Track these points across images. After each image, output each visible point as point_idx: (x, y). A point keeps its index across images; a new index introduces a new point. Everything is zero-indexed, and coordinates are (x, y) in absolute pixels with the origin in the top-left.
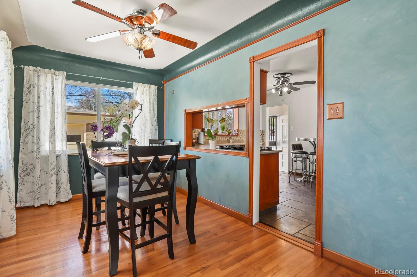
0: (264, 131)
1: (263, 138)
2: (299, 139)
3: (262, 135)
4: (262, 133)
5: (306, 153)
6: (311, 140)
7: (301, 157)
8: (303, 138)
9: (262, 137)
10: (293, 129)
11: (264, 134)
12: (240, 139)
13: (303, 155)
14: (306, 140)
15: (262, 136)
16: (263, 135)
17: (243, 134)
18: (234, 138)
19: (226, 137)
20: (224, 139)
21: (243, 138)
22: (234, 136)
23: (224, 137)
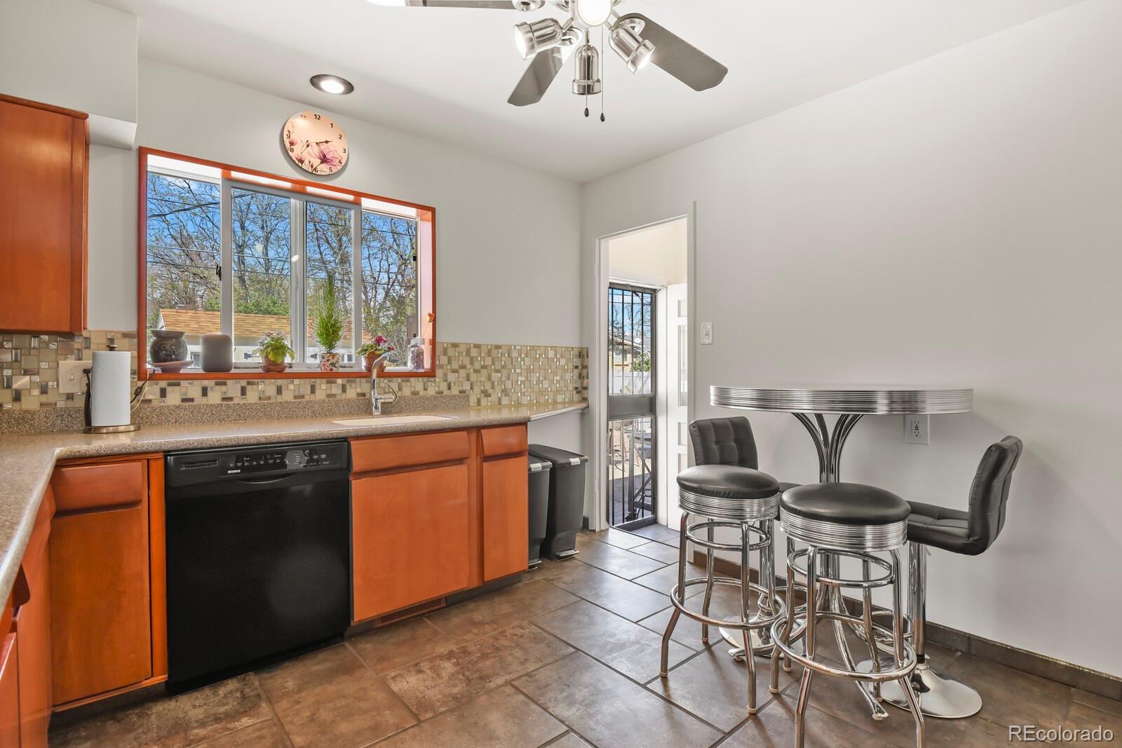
0: (587, 348)
1: (582, 383)
2: (724, 398)
3: (577, 367)
4: (577, 362)
5: (765, 489)
6: (801, 401)
7: (739, 517)
8: (748, 393)
9: (581, 377)
10: (708, 341)
11: (585, 364)
12: (446, 392)
13: (747, 502)
14: (766, 400)
15: (580, 374)
16: (585, 371)
17: (468, 366)
18: (408, 383)
19: (345, 381)
20: (334, 396)
21: (467, 386)
22: (407, 376)
23: (335, 383)
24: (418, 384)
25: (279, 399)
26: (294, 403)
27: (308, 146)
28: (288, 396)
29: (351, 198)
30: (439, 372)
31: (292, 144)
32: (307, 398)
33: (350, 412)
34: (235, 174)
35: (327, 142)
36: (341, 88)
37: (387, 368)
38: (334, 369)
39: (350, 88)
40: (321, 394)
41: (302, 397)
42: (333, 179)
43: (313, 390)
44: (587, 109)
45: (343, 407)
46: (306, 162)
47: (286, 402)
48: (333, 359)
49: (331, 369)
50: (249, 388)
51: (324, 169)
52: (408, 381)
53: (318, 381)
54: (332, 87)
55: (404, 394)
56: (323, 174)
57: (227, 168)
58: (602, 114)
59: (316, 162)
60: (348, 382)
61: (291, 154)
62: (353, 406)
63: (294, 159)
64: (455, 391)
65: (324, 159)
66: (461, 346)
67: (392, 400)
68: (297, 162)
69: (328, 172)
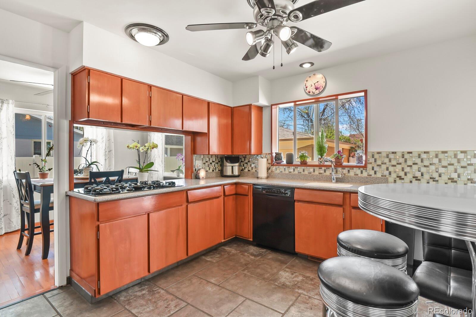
17: (388, 163)
18: (353, 170)
19: (325, 168)
20: (321, 173)
21: (386, 173)
22: (352, 167)
23: (321, 168)
24: (358, 171)
25: (304, 173)
26: (308, 175)
27: (311, 86)
28: (306, 172)
29: (334, 97)
30: (369, 167)
31: (306, 88)
32: (312, 173)
33: (327, 180)
34: (297, 103)
35: (318, 82)
36: (309, 65)
37: (344, 163)
38: (321, 163)
39: (312, 64)
40: (317, 173)
41: (311, 173)
42: (320, 95)
43: (314, 171)
44: (274, 66)
45: (324, 178)
46: (311, 92)
47: (305, 174)
48: (320, 160)
49: (320, 164)
50: (295, 169)
51: (317, 92)
52: (353, 169)
53: (316, 168)
54: (307, 66)
55: (351, 175)
56: (317, 94)
57: (295, 102)
58: (282, 63)
59: (314, 90)
60: (326, 168)
61: (306, 91)
62: (328, 178)
63: (307, 92)
64: (379, 175)
65: (317, 89)
66: (382, 153)
67: (340, 177)
68: (308, 93)
69: (318, 92)
